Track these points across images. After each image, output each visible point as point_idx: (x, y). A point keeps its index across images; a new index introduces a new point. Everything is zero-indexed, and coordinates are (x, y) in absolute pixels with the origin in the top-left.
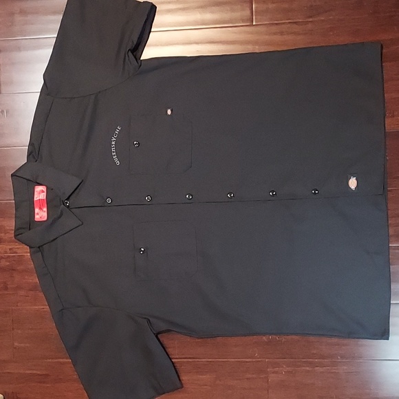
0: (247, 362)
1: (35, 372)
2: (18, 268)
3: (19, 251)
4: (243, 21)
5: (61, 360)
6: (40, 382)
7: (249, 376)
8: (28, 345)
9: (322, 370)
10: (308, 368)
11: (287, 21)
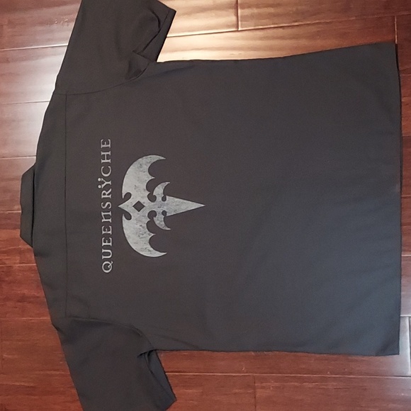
0: (234, 376)
1: (22, 384)
2: (7, 279)
3: (7, 262)
4: (228, 26)
5: (48, 372)
6: (28, 395)
7: (237, 391)
8: (16, 356)
9: (311, 386)
10: (296, 384)
11: (272, 26)
